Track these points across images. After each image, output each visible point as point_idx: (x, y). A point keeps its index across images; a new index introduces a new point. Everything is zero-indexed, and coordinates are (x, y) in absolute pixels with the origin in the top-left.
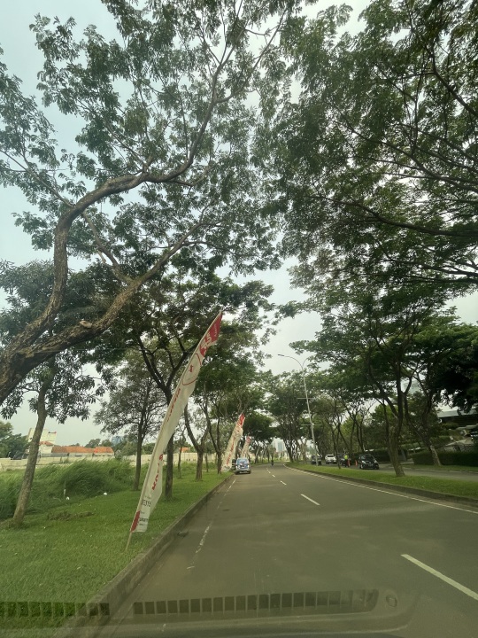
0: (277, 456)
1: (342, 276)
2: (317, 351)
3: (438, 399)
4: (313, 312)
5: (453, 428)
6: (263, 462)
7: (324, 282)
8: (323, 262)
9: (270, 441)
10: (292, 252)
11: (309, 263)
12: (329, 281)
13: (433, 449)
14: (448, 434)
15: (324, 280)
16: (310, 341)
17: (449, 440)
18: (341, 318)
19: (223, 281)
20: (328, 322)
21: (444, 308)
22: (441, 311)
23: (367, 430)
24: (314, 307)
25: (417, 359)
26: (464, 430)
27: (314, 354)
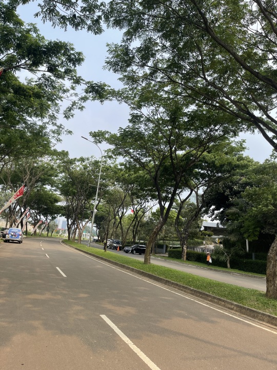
0: (58, 232)
1: (160, 76)
2: (116, 145)
3: (206, 212)
4: (123, 103)
5: (209, 235)
6: (41, 235)
7: (140, 75)
8: (147, 52)
9: (54, 218)
10: (118, 23)
11: (131, 48)
12: (145, 77)
13: (185, 248)
14: (203, 239)
15: (141, 73)
16: (112, 133)
17: (202, 243)
18: (148, 120)
19: (26, 27)
20: (135, 119)
21: (237, 139)
22: (234, 141)
23: (143, 225)
24: (127, 99)
25: (203, 176)
26: (217, 238)
27: (112, 147)
